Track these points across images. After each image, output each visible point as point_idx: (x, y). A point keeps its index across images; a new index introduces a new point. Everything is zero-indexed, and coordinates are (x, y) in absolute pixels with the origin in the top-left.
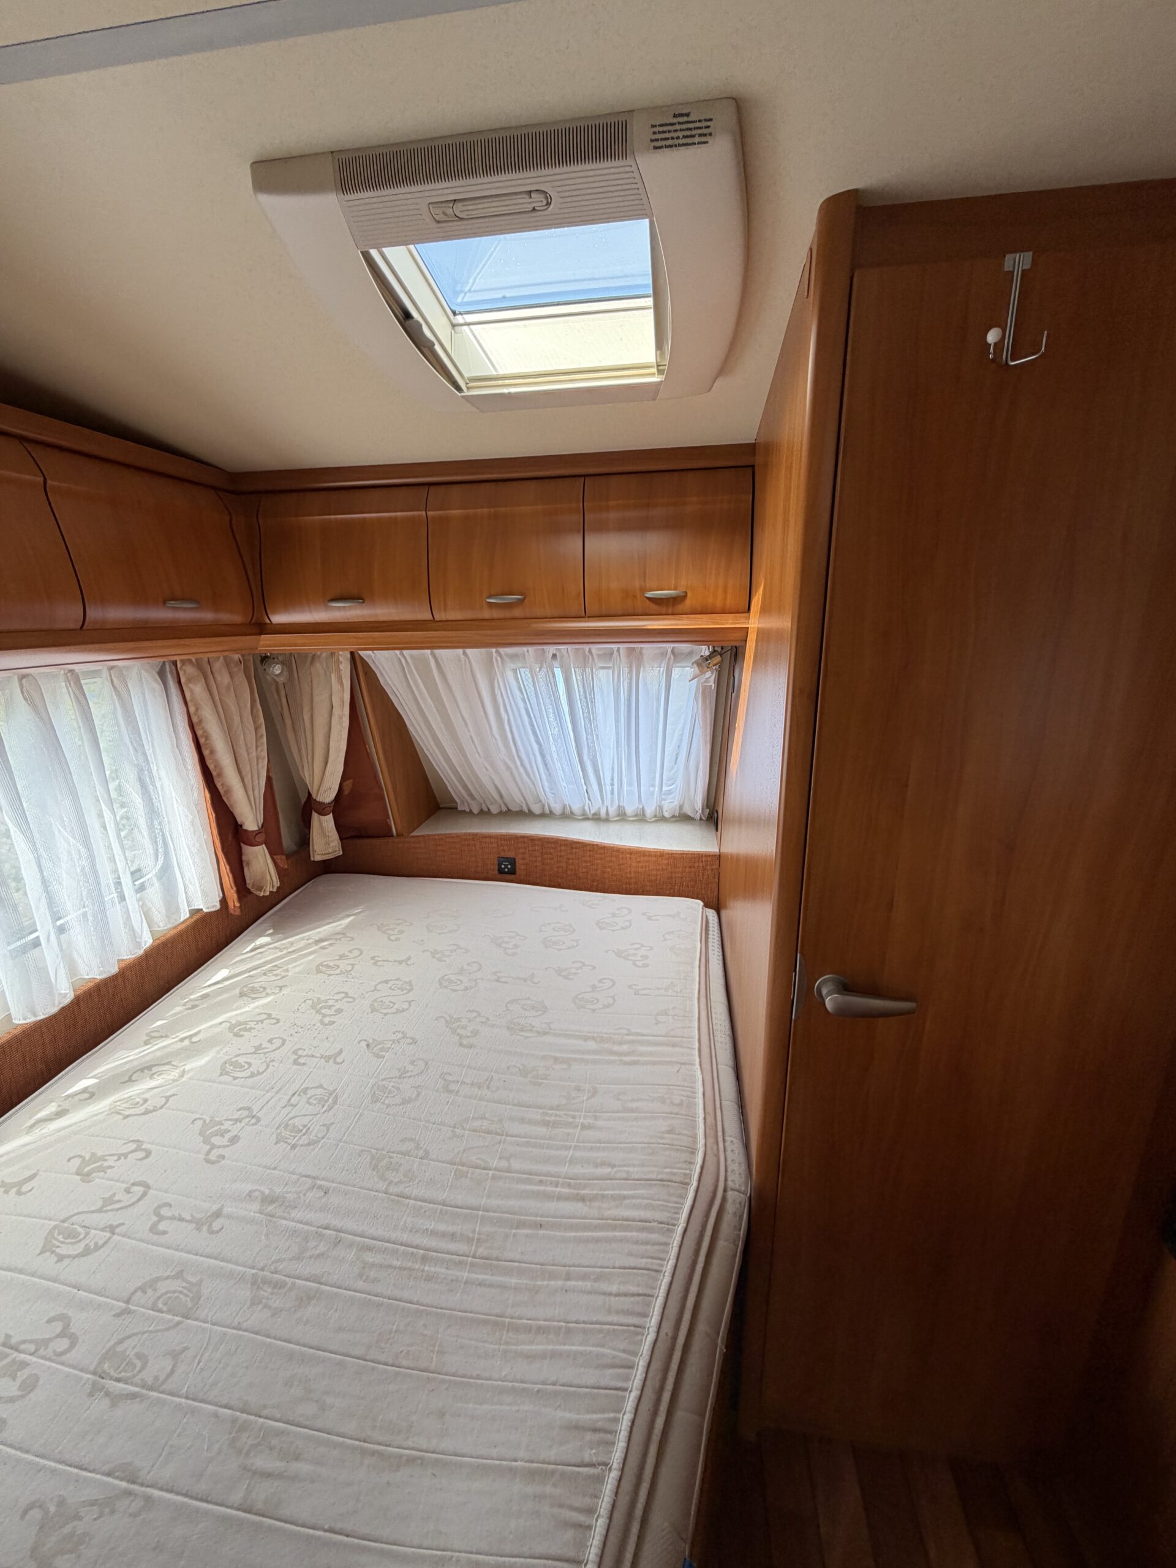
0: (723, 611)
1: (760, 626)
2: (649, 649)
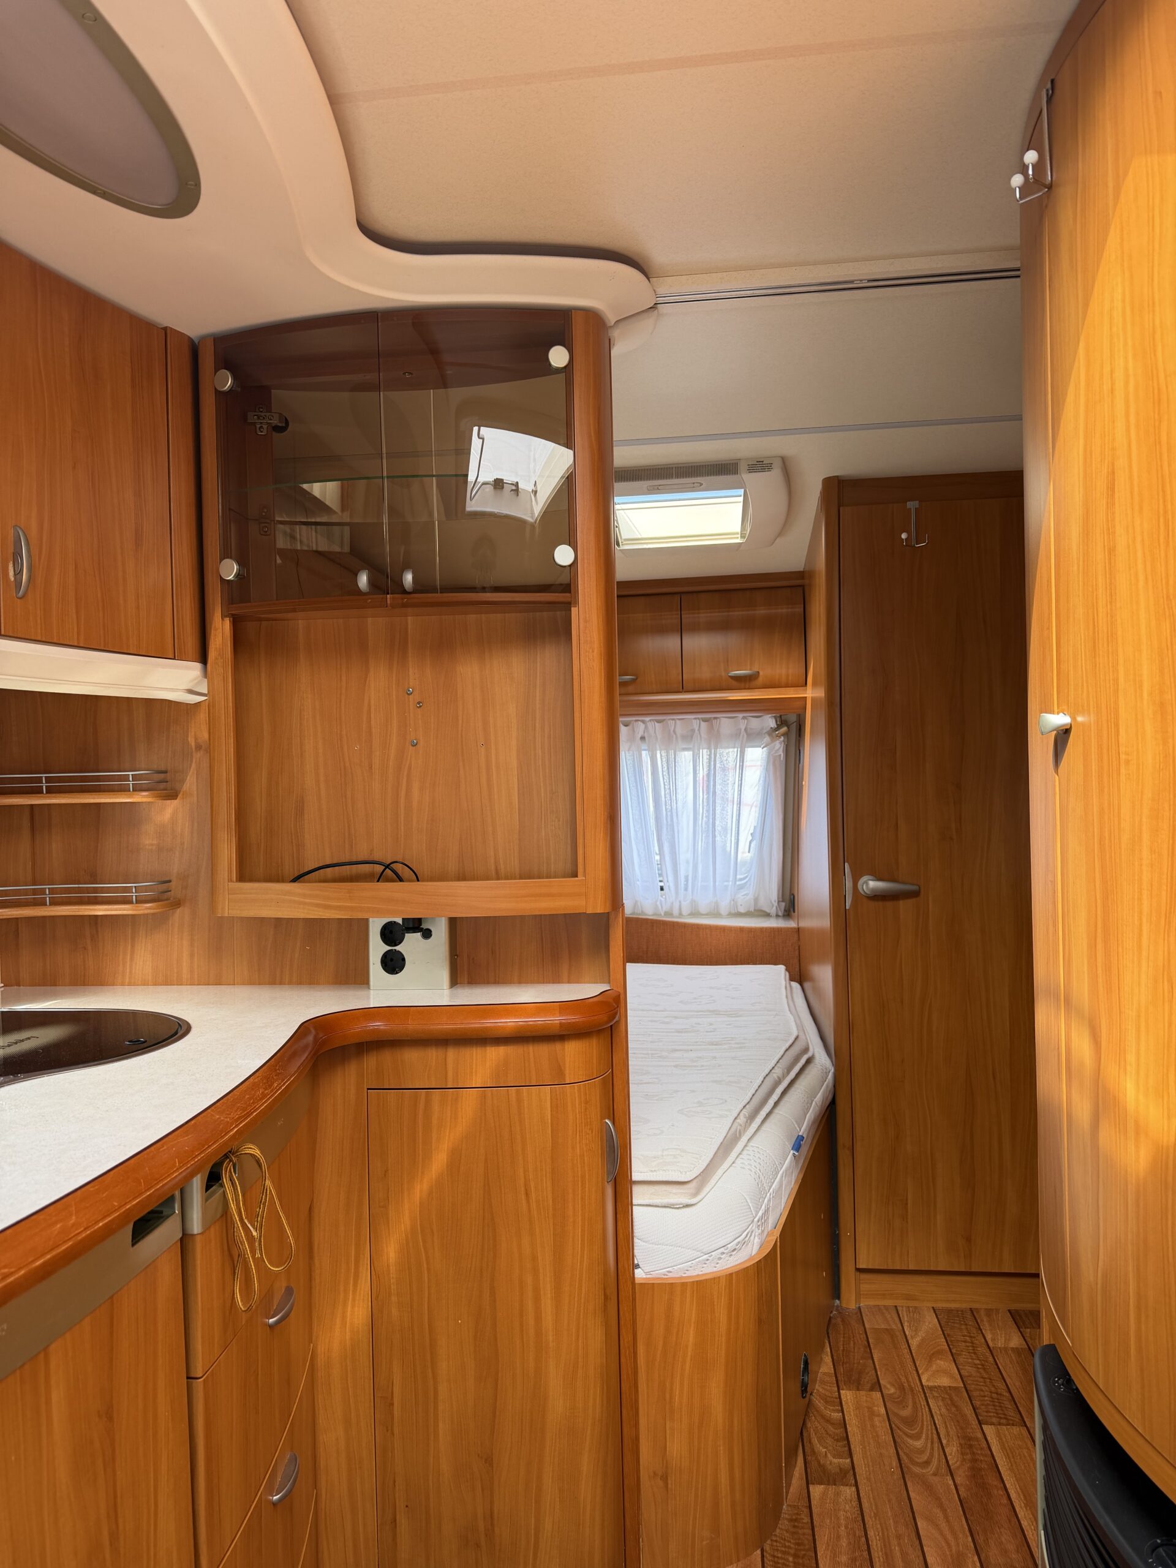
0: (787, 686)
1: (813, 695)
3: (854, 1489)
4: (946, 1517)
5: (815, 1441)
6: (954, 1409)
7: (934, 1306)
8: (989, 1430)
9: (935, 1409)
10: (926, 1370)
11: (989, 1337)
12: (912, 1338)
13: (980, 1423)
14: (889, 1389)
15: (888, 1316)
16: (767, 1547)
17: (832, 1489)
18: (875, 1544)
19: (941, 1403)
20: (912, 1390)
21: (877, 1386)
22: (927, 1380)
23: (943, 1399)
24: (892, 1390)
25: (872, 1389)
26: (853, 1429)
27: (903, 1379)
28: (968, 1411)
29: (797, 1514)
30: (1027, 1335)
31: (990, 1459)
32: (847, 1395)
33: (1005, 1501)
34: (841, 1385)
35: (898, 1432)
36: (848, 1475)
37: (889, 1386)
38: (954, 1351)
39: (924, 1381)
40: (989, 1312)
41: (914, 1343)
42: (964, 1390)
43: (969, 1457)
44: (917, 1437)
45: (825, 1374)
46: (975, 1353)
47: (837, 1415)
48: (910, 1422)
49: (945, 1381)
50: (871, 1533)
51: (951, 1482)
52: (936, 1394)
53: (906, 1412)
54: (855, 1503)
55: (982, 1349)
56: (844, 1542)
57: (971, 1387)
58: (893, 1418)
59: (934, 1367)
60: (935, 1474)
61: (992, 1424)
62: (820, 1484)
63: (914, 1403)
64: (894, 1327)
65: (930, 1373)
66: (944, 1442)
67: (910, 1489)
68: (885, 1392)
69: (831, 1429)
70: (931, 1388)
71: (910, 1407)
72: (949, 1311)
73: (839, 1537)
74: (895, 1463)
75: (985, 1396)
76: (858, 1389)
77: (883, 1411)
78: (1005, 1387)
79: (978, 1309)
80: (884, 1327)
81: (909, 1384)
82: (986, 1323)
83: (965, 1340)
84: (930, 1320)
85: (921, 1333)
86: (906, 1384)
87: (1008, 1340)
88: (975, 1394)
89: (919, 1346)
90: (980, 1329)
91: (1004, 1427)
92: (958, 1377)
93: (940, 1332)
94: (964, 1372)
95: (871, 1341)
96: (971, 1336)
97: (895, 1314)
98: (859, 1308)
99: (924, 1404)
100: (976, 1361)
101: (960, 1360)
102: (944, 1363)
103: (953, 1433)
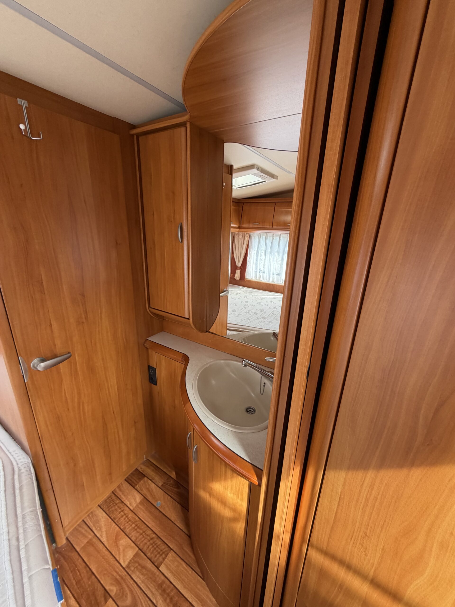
6: (144, 571)
7: (99, 503)
8: (163, 568)
9: (138, 581)
11: (128, 504)
12: (102, 537)
13: (158, 568)
15: (83, 531)
19: (137, 573)
20: (122, 578)
21: (107, 595)
22: (124, 562)
23: (137, 568)
25: (106, 601)
27: (115, 574)
28: (149, 565)
30: (139, 489)
31: (175, 590)
37: (111, 588)
38: (122, 528)
39: (122, 564)
40: (119, 487)
41: (104, 539)
42: (140, 552)
43: (168, 600)
46: (130, 520)
49: (130, 554)
52: (132, 568)
53: (129, 600)
55: (131, 515)
57: (141, 547)
59: (121, 548)
61: (162, 563)
63: (128, 587)
64: (90, 537)
65: (122, 554)
68: (112, 594)
70: (128, 566)
71: (129, 596)
72: (106, 501)
75: (149, 547)
78: (151, 532)
79: (115, 490)
80: (85, 541)
81: (120, 576)
82: (122, 496)
83: (122, 516)
84: (101, 515)
85: (104, 529)
86: (118, 577)
87: (135, 499)
88: (145, 549)
89: (108, 540)
90: (122, 502)
91: (166, 560)
92: (133, 544)
93: (110, 520)
94: (133, 539)
95: (85, 560)
96: (122, 511)
97: (86, 527)
98: (67, 539)
99: (132, 582)
100: (133, 525)
101: (127, 531)
102: (124, 541)
103: (153, 590)
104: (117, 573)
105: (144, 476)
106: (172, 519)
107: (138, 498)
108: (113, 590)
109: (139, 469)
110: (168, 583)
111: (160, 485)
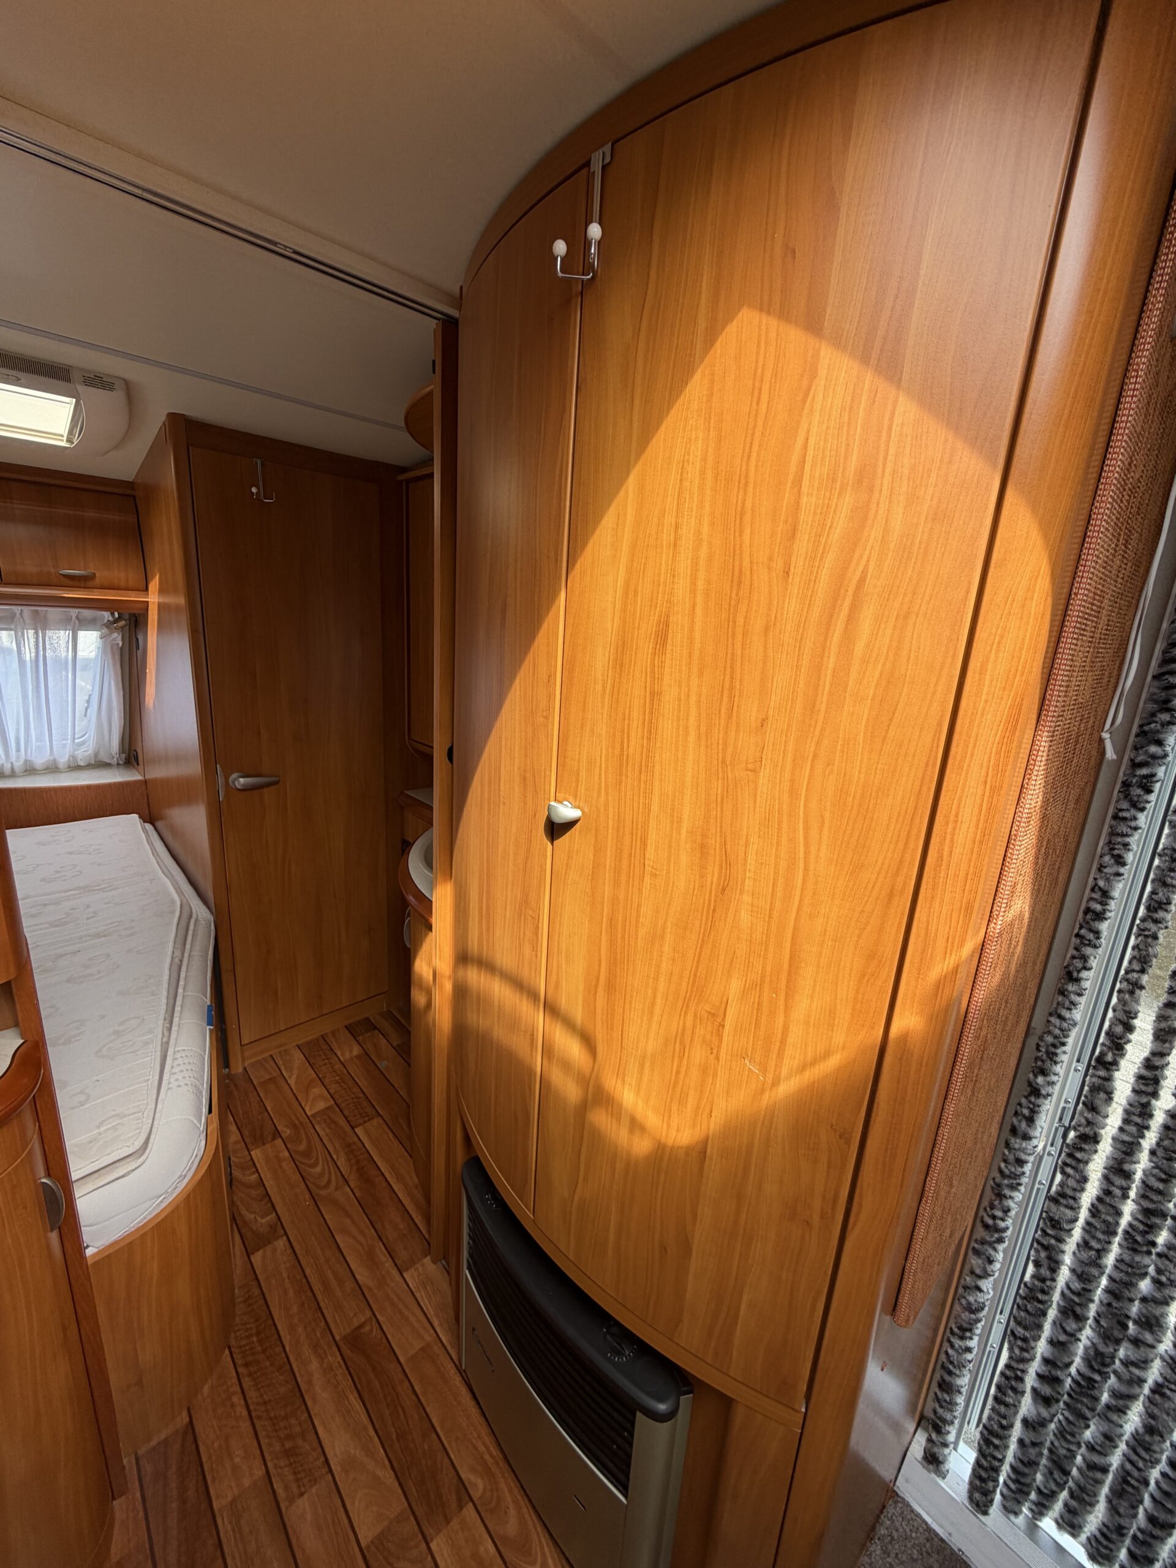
0: (127, 589)
1: (161, 600)
2: (54, 613)
3: (285, 1238)
4: (353, 1222)
5: (244, 1212)
6: (333, 1126)
7: (298, 1043)
8: (359, 1131)
9: (321, 1133)
10: (307, 1101)
11: (339, 1053)
12: (290, 1077)
13: (353, 1128)
14: (285, 1132)
15: (268, 1066)
16: (233, 1343)
17: (269, 1249)
18: (313, 1279)
19: (324, 1125)
20: (301, 1123)
21: (277, 1134)
22: (310, 1110)
23: (325, 1120)
24: (289, 1132)
25: (274, 1139)
26: (269, 1183)
27: (294, 1118)
28: (342, 1122)
29: (249, 1291)
30: (361, 1041)
31: (366, 1155)
32: (256, 1154)
33: (385, 1184)
34: (250, 1147)
35: (302, 1167)
36: (278, 1228)
37: (285, 1130)
38: (321, 1076)
39: (307, 1112)
40: (333, 1033)
41: (292, 1082)
42: (335, 1106)
43: (353, 1161)
44: (315, 1164)
45: (235, 1143)
46: (334, 1072)
47: (254, 1177)
48: (307, 1154)
49: (321, 1105)
50: (308, 1271)
51: (348, 1190)
52: (318, 1119)
53: (302, 1147)
54: (289, 1251)
55: (338, 1066)
56: (291, 1293)
57: (339, 1102)
58: (297, 1157)
59: (311, 1097)
60: (336, 1189)
61: (361, 1125)
62: (258, 1250)
63: (306, 1134)
64: (275, 1074)
65: (309, 1103)
66: (335, 1157)
67: (324, 1212)
68: (283, 1135)
69: (254, 1192)
70: (314, 1116)
71: (305, 1142)
72: (308, 1043)
73: (286, 1291)
74: (307, 1196)
75: (350, 1105)
76: (264, 1144)
77: (287, 1154)
78: (359, 1090)
79: (326, 1034)
80: (267, 1077)
81: (299, 1120)
82: (335, 1044)
83: (325, 1064)
84: (298, 1057)
85: (295, 1072)
86: (297, 1122)
87: (351, 1051)
88: (343, 1105)
89: (296, 1083)
90: (332, 1049)
91: (368, 1124)
92: (329, 1096)
93: (307, 1064)
94: (332, 1091)
95: (261, 1095)
96: (328, 1059)
97: (272, 1063)
98: (245, 1069)
99: (312, 1131)
100: (337, 1078)
101: (326, 1082)
102: (317, 1090)
103: (337, 1146)
104: (297, 1118)
105: (376, 1028)
106: (396, 1085)
107: (356, 1050)
108: (286, 1132)
109: (371, 1018)
110: (360, 1145)
111: (395, 1044)
